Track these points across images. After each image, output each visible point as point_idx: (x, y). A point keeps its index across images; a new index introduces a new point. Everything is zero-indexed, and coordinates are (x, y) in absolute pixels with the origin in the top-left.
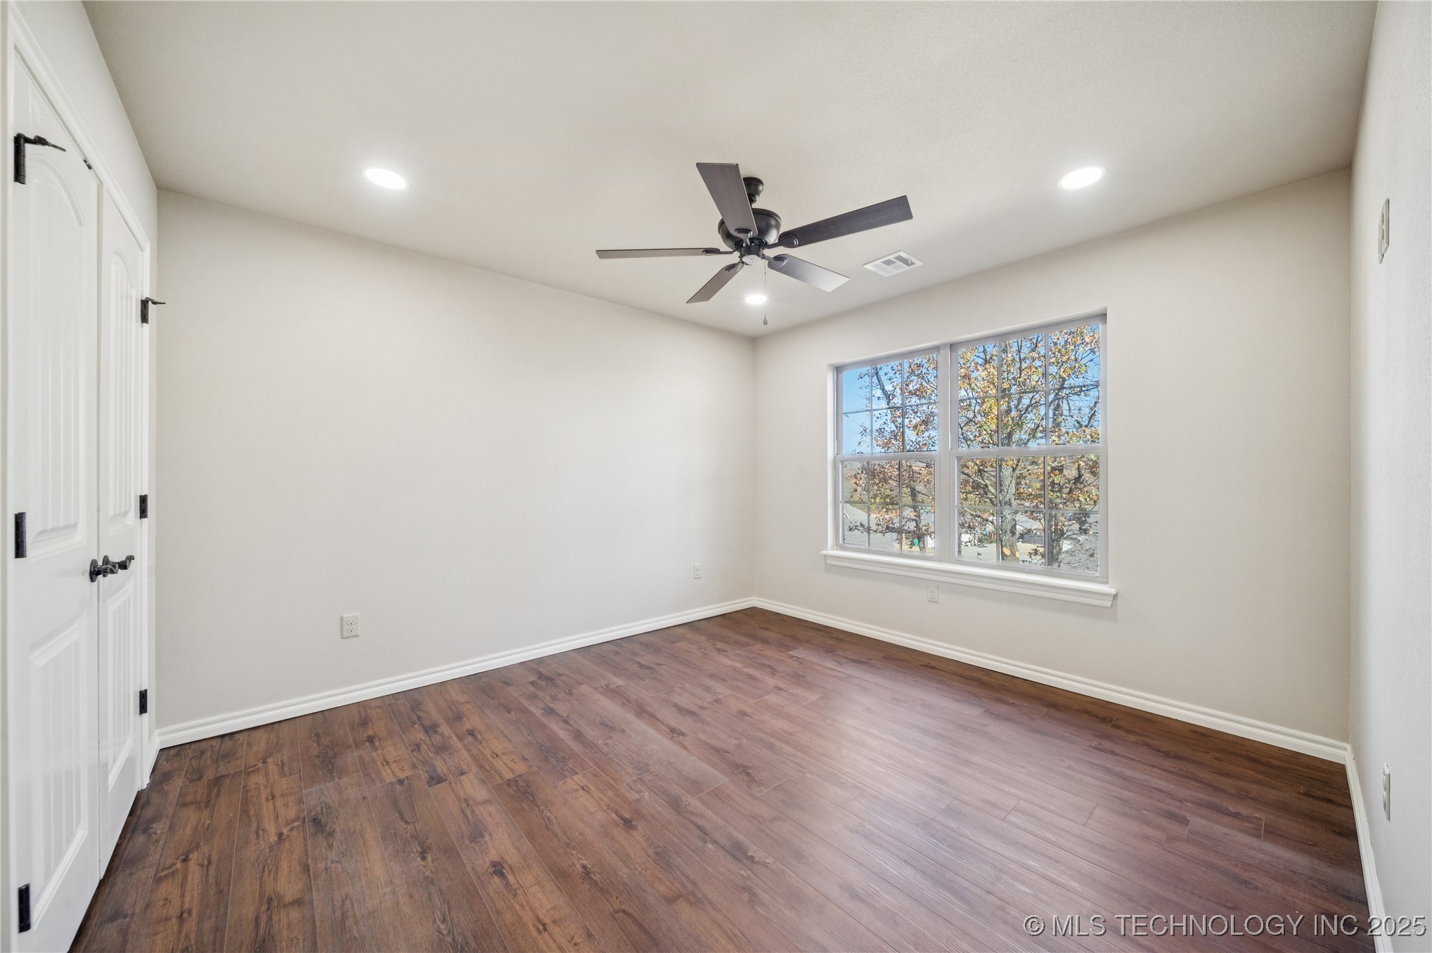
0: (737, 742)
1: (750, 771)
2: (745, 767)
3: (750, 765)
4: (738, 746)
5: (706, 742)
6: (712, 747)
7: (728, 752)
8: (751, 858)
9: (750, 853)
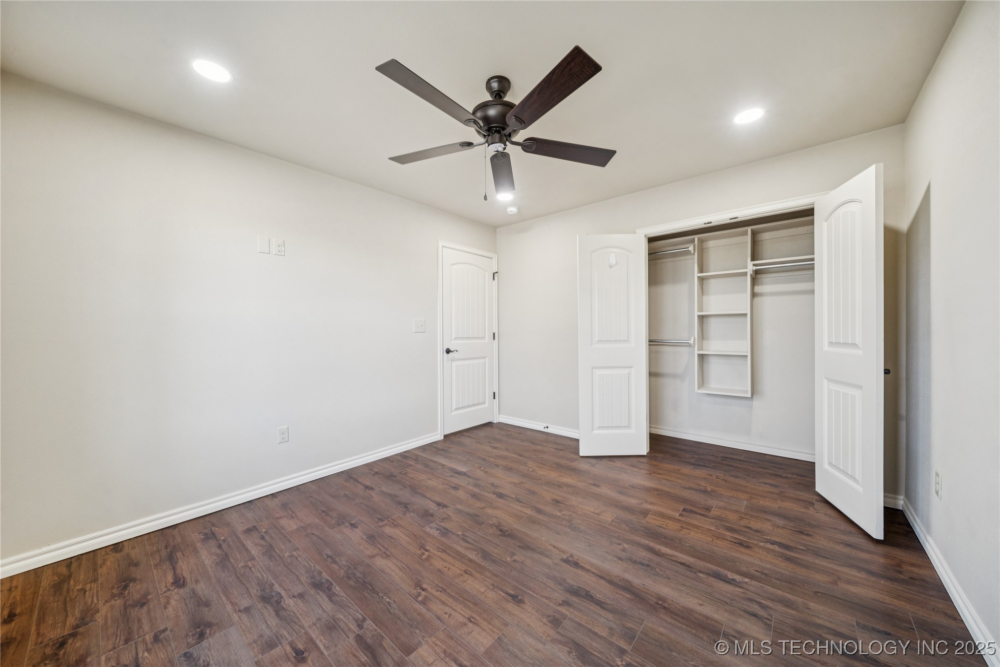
0: (515, 558)
1: (500, 533)
2: (504, 536)
3: (501, 537)
4: (513, 554)
5: (541, 554)
6: (533, 550)
7: (519, 546)
8: (494, 494)
9: (495, 495)
